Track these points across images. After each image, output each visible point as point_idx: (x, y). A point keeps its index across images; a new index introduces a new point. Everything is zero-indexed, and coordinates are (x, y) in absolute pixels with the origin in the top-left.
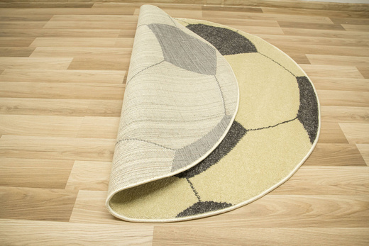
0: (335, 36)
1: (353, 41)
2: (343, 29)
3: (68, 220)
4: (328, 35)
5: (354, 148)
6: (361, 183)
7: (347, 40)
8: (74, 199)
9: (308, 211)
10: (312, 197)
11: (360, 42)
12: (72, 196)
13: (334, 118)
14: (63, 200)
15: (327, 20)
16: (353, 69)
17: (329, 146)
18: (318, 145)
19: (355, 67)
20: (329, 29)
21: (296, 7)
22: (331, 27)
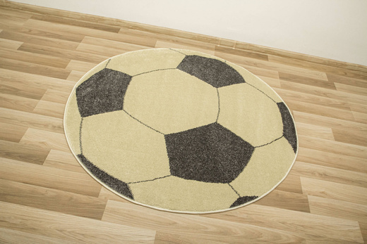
0: (325, 94)
1: (338, 101)
2: (334, 88)
3: (100, 219)
5: (305, 198)
6: (302, 224)
7: (333, 100)
8: (105, 205)
9: (259, 237)
10: (264, 228)
11: (344, 104)
12: (103, 203)
13: (299, 172)
14: (97, 205)
15: (323, 76)
16: (329, 131)
17: (288, 194)
18: (280, 192)
19: (330, 129)
20: (321, 86)
21: (299, 59)
22: (325, 84)
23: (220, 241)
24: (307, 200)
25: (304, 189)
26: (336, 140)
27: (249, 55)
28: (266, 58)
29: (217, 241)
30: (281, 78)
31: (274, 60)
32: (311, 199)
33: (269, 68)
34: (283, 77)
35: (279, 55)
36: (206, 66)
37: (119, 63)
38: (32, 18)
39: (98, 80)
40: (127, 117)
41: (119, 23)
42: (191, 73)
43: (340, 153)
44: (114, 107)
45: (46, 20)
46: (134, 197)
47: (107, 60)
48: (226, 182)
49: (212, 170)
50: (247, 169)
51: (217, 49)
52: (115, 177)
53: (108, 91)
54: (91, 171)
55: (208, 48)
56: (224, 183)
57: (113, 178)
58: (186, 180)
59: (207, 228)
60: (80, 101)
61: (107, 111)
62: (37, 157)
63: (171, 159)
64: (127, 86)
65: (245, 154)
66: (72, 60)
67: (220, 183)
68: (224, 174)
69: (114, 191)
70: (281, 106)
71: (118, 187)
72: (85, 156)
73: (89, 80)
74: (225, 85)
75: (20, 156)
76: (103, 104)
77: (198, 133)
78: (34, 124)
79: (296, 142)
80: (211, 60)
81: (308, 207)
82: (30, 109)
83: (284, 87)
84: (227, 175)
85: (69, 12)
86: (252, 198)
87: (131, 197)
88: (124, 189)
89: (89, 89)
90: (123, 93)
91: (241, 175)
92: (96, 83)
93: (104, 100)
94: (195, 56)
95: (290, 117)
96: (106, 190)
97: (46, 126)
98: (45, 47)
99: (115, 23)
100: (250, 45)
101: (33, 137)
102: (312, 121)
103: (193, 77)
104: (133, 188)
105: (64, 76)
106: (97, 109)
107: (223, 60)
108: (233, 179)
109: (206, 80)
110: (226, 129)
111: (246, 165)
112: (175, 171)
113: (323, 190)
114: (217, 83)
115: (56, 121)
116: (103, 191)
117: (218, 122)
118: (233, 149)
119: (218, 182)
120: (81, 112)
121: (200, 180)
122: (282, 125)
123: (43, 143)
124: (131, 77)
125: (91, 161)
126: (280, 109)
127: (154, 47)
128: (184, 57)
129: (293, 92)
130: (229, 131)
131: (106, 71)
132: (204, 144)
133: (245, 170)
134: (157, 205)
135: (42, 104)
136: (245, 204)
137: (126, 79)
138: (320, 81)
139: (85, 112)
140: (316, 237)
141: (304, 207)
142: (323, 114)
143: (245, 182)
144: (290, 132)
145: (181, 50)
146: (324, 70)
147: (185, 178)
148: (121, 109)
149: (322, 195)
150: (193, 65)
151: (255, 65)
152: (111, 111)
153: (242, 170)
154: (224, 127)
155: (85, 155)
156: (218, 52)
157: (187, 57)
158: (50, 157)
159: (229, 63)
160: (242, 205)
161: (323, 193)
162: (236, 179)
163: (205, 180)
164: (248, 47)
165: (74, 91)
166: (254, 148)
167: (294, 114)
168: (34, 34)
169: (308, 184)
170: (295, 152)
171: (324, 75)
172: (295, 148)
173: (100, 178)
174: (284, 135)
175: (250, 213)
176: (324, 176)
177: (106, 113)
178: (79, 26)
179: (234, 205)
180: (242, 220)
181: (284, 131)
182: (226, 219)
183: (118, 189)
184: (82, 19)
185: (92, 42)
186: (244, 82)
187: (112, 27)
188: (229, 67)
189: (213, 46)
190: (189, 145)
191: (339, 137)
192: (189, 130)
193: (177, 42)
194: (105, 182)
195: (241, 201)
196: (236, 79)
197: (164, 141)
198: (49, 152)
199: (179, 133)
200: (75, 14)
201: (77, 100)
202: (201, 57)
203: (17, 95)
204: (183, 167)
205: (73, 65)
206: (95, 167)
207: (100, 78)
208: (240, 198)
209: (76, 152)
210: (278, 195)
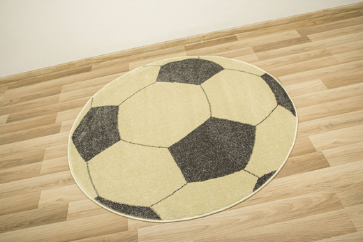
0: (303, 50)
1: (317, 52)
2: (309, 40)
4: (296, 51)
5: (320, 154)
6: (326, 181)
7: (312, 52)
8: (137, 235)
9: (291, 209)
10: (291, 199)
13: (305, 132)
15: (294, 34)
16: (318, 82)
17: (303, 157)
18: (294, 158)
19: (320, 80)
20: (297, 44)
21: (266, 27)
22: (299, 41)
23: (256, 227)
24: (323, 155)
25: (316, 146)
26: (329, 88)
27: (218, 42)
28: (235, 39)
29: (253, 227)
30: (255, 52)
31: (243, 37)
32: (326, 153)
33: (242, 46)
34: (257, 49)
35: (245, 31)
36: (183, 69)
37: (102, 98)
38: (9, 88)
39: (88, 121)
40: (127, 145)
41: (89, 61)
42: (170, 80)
43: (338, 99)
44: (112, 141)
45: (22, 86)
46: (161, 217)
47: (90, 100)
48: (241, 169)
49: (223, 163)
50: (256, 149)
51: (187, 49)
52: (137, 205)
53: (102, 127)
54: (113, 208)
55: (178, 51)
56: (239, 170)
57: (135, 207)
58: (203, 182)
59: (239, 220)
60: (79, 147)
61: (107, 147)
62: (59, 215)
63: (182, 168)
64: (117, 117)
65: (249, 135)
66: (59, 113)
67: (235, 173)
68: (236, 163)
69: (140, 219)
70: (266, 77)
71: (143, 214)
72: (102, 197)
73: (80, 125)
74: (206, 79)
75: (43, 221)
76: (102, 142)
77: (198, 134)
78: (44, 186)
79: (292, 105)
80: (185, 62)
81: (326, 161)
82: (36, 173)
83: (261, 58)
84: (239, 162)
85: (39, 70)
86: (270, 175)
87: (158, 218)
88: (148, 213)
89: (83, 134)
90: (115, 124)
91: (252, 157)
92: (88, 125)
93: (101, 138)
94: (169, 64)
95: (278, 85)
96: (133, 221)
97: (57, 183)
98: (30, 111)
99: (85, 63)
100: (216, 33)
101: (49, 198)
102: (300, 80)
103: (174, 83)
104: (156, 209)
105: (56, 130)
106: (97, 149)
107: (196, 57)
108: (247, 164)
109: (187, 82)
110: (222, 120)
111: (253, 146)
112: (190, 178)
113: (334, 140)
114: (198, 80)
115: (64, 175)
116: (130, 223)
117: (213, 116)
118: (236, 135)
119: (233, 171)
120: (84, 158)
121: (215, 177)
122: (273, 94)
123: (59, 200)
124: (117, 107)
125: (109, 200)
126: (266, 80)
127: (128, 71)
128: (159, 68)
129: (272, 60)
130: (225, 120)
131: (93, 110)
132: (207, 142)
133: (254, 151)
134: (185, 216)
135: (45, 164)
136: (266, 183)
137: (114, 110)
138: (294, 39)
139: (87, 156)
140: (344, 187)
141: (322, 163)
142: (308, 69)
143: (258, 162)
144: (283, 99)
145: (155, 63)
146: (293, 28)
147: (202, 181)
148: (119, 139)
149: (336, 145)
150: (171, 73)
151: (227, 49)
152: (111, 145)
153: (251, 152)
154: (220, 118)
155: (102, 195)
156: (189, 52)
157: (162, 67)
158: (70, 210)
159: (202, 57)
160: (264, 185)
161: (335, 143)
162: (250, 163)
163: (221, 175)
164: (214, 36)
165: (70, 141)
166: (254, 127)
167: (280, 80)
168: (16, 103)
169: (318, 140)
170: (295, 115)
171: (295, 32)
172: (293, 111)
173: (123, 212)
174: (279, 103)
175: (274, 189)
176: (331, 126)
177: (107, 149)
178: (54, 78)
179: (256, 188)
180: (269, 199)
181: (277, 100)
182: (254, 204)
183: (143, 216)
184: (54, 71)
185: (71, 89)
186: (223, 69)
187: (83, 68)
188: (204, 61)
189: (182, 47)
190: (194, 149)
191: (331, 84)
192: (189, 135)
193: (148, 57)
194: (129, 214)
195: (261, 181)
196: (214, 69)
197: (169, 154)
198: (68, 206)
199: (181, 141)
200: (45, 69)
201: (77, 147)
202: (175, 62)
203: (20, 165)
204: (196, 171)
205: (61, 117)
206: (115, 204)
207: (90, 118)
208: (259, 179)
209: (92, 196)
210: (293, 161)
